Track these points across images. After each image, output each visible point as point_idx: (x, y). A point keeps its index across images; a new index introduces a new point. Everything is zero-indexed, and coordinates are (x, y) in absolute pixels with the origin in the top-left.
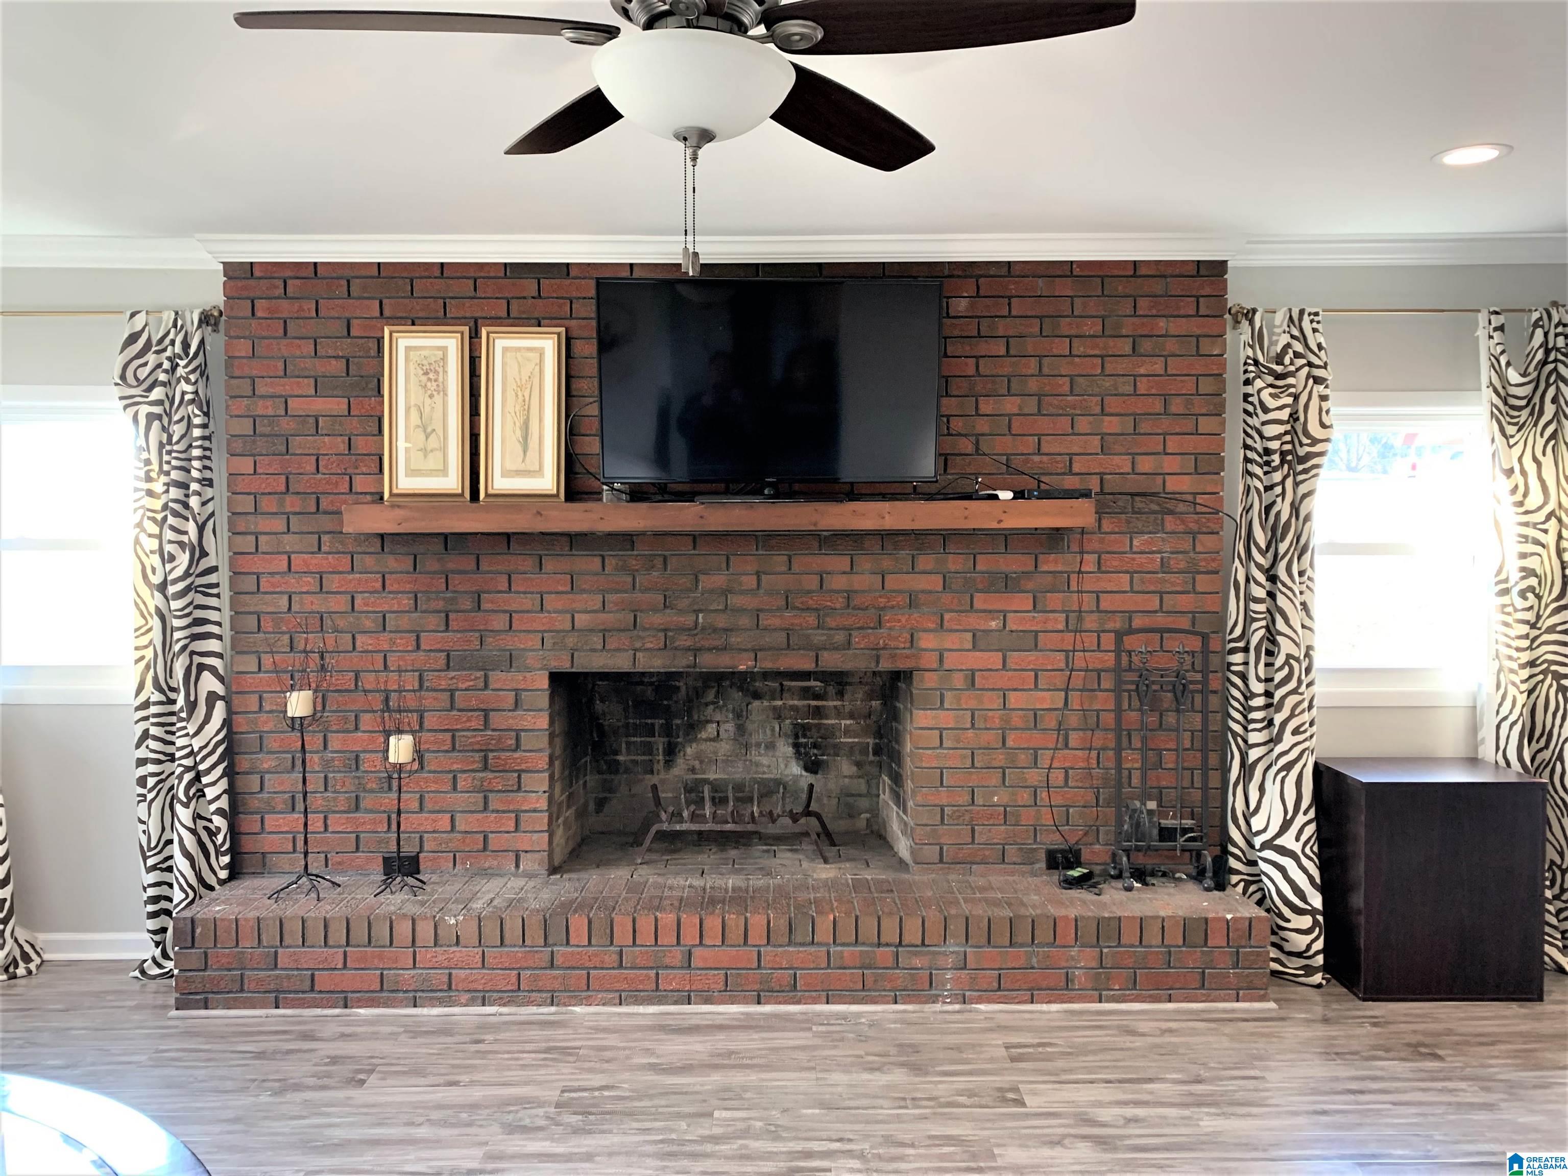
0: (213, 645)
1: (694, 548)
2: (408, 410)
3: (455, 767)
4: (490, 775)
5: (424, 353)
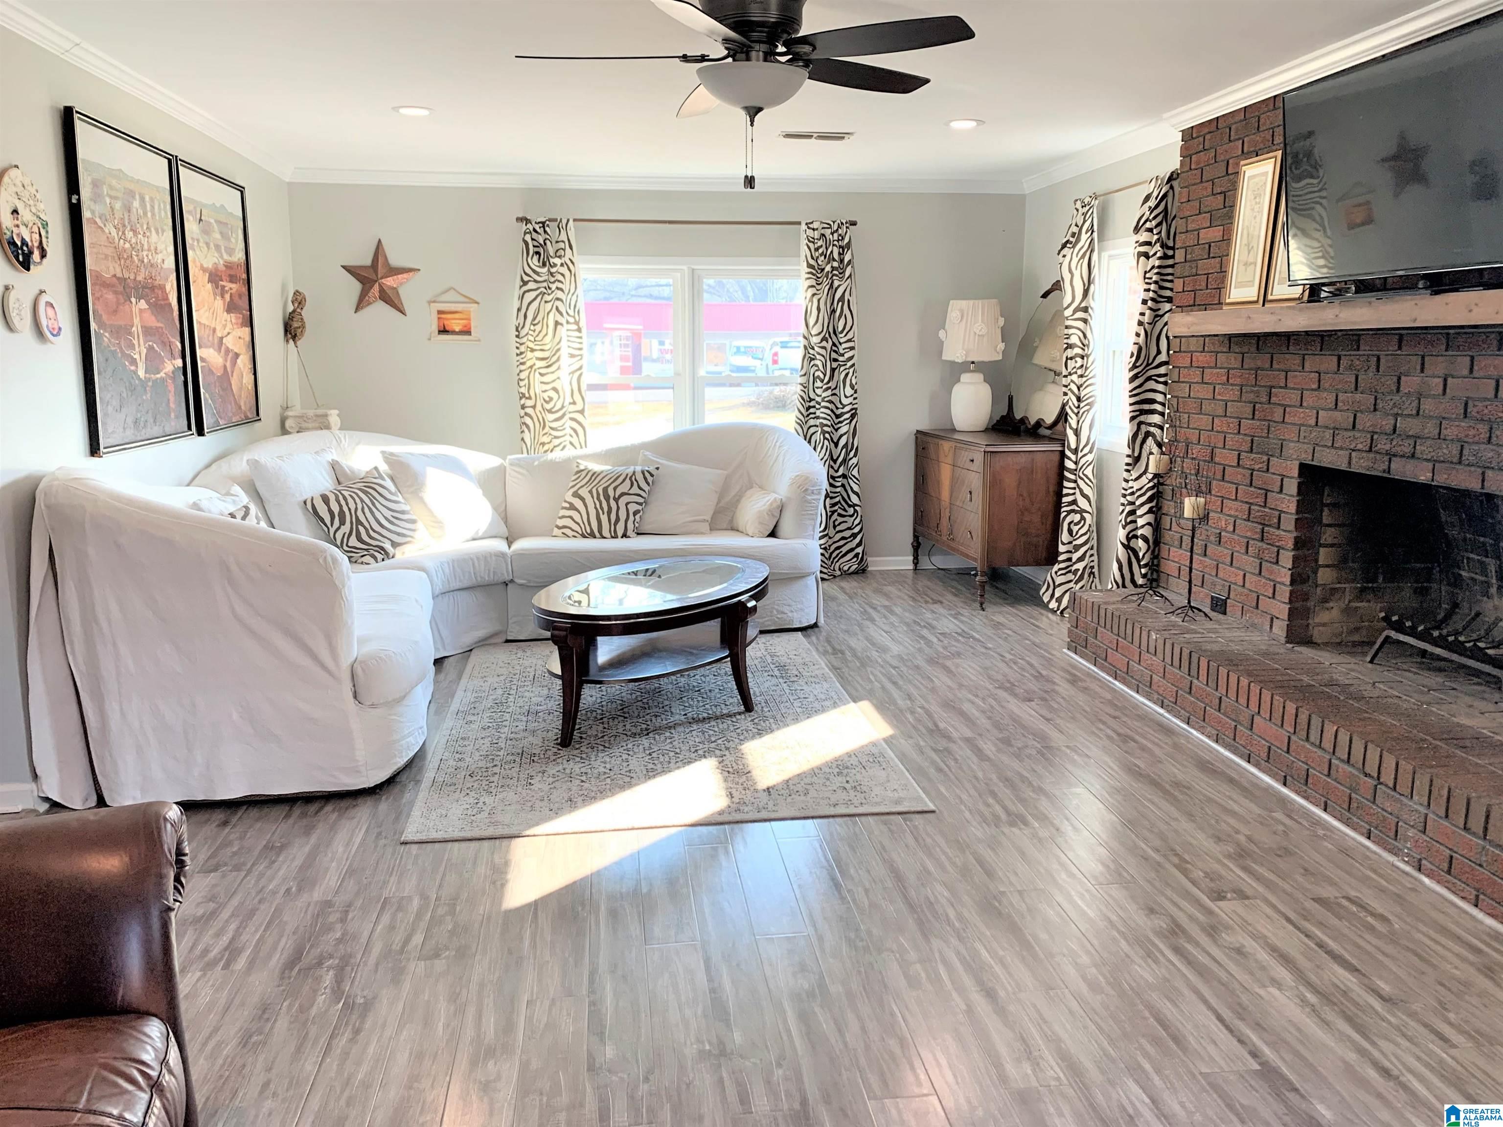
0: (1156, 419)
1: (1400, 348)
2: (1243, 229)
3: (1249, 534)
4: (1265, 546)
5: (1256, 180)
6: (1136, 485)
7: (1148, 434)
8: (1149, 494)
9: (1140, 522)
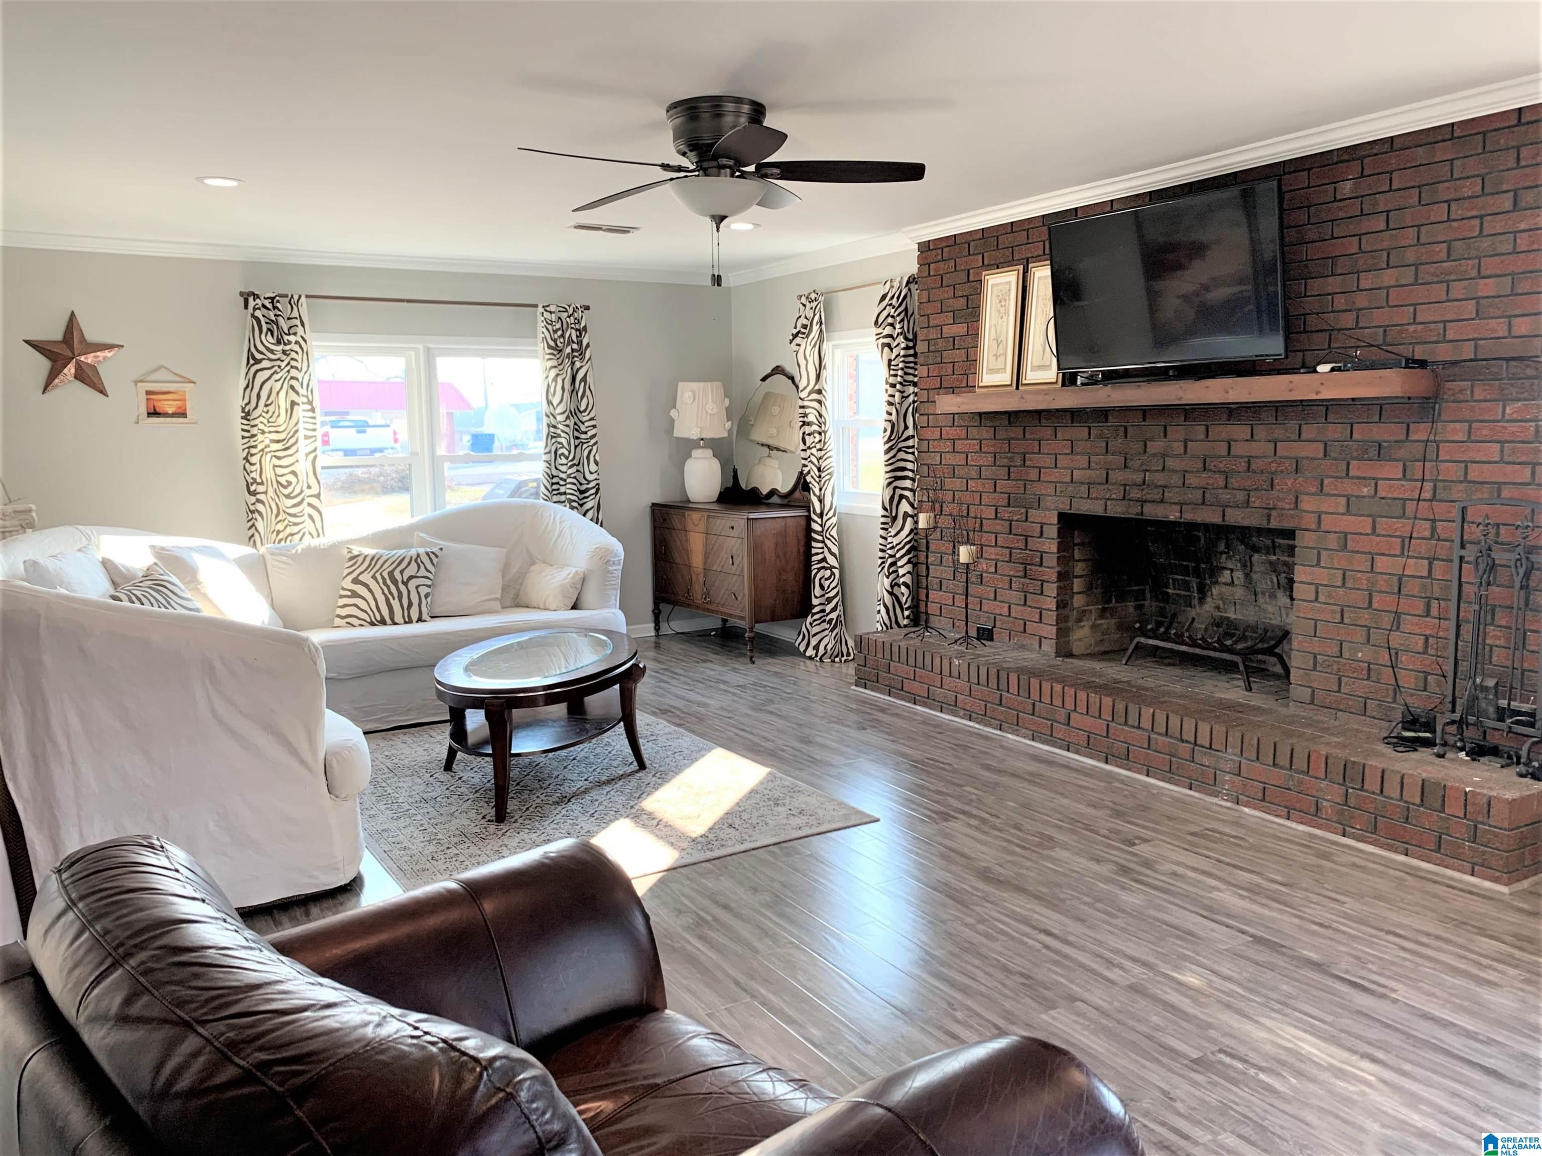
0: (908, 483)
1: (1144, 420)
2: (990, 327)
3: (1011, 573)
4: (1028, 581)
5: (1000, 287)
6: (895, 541)
7: (902, 497)
8: (907, 547)
9: (901, 572)
